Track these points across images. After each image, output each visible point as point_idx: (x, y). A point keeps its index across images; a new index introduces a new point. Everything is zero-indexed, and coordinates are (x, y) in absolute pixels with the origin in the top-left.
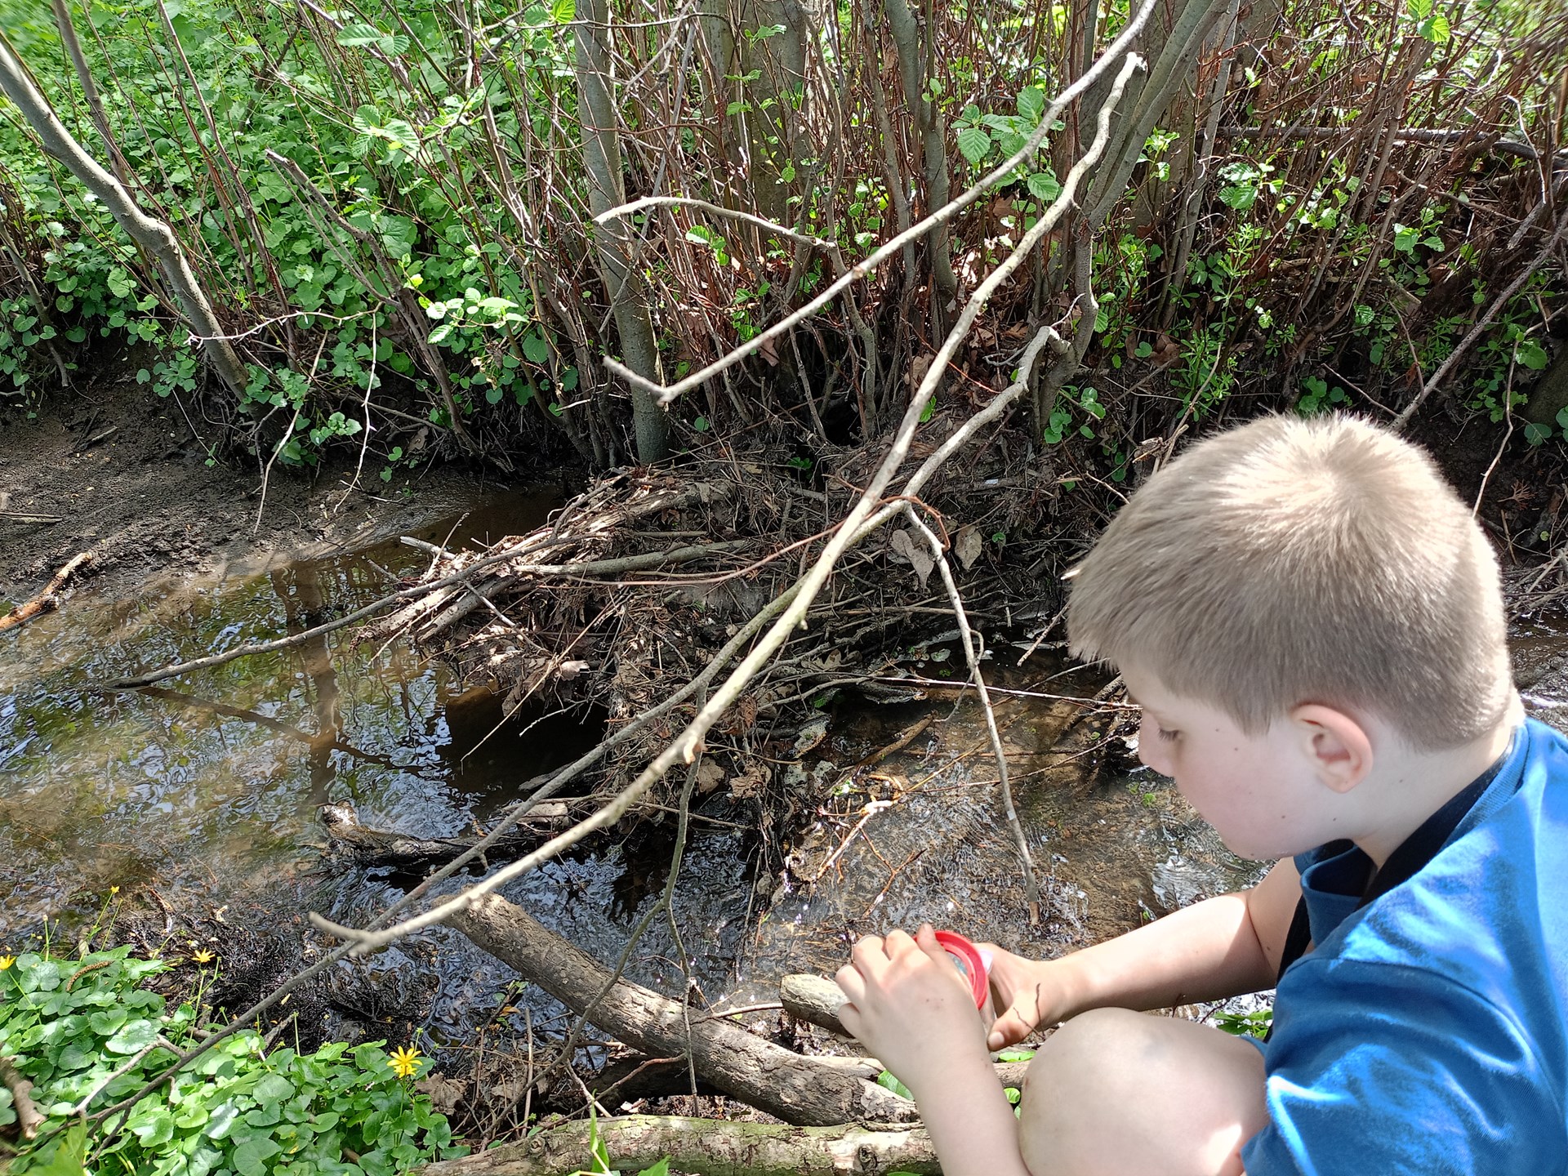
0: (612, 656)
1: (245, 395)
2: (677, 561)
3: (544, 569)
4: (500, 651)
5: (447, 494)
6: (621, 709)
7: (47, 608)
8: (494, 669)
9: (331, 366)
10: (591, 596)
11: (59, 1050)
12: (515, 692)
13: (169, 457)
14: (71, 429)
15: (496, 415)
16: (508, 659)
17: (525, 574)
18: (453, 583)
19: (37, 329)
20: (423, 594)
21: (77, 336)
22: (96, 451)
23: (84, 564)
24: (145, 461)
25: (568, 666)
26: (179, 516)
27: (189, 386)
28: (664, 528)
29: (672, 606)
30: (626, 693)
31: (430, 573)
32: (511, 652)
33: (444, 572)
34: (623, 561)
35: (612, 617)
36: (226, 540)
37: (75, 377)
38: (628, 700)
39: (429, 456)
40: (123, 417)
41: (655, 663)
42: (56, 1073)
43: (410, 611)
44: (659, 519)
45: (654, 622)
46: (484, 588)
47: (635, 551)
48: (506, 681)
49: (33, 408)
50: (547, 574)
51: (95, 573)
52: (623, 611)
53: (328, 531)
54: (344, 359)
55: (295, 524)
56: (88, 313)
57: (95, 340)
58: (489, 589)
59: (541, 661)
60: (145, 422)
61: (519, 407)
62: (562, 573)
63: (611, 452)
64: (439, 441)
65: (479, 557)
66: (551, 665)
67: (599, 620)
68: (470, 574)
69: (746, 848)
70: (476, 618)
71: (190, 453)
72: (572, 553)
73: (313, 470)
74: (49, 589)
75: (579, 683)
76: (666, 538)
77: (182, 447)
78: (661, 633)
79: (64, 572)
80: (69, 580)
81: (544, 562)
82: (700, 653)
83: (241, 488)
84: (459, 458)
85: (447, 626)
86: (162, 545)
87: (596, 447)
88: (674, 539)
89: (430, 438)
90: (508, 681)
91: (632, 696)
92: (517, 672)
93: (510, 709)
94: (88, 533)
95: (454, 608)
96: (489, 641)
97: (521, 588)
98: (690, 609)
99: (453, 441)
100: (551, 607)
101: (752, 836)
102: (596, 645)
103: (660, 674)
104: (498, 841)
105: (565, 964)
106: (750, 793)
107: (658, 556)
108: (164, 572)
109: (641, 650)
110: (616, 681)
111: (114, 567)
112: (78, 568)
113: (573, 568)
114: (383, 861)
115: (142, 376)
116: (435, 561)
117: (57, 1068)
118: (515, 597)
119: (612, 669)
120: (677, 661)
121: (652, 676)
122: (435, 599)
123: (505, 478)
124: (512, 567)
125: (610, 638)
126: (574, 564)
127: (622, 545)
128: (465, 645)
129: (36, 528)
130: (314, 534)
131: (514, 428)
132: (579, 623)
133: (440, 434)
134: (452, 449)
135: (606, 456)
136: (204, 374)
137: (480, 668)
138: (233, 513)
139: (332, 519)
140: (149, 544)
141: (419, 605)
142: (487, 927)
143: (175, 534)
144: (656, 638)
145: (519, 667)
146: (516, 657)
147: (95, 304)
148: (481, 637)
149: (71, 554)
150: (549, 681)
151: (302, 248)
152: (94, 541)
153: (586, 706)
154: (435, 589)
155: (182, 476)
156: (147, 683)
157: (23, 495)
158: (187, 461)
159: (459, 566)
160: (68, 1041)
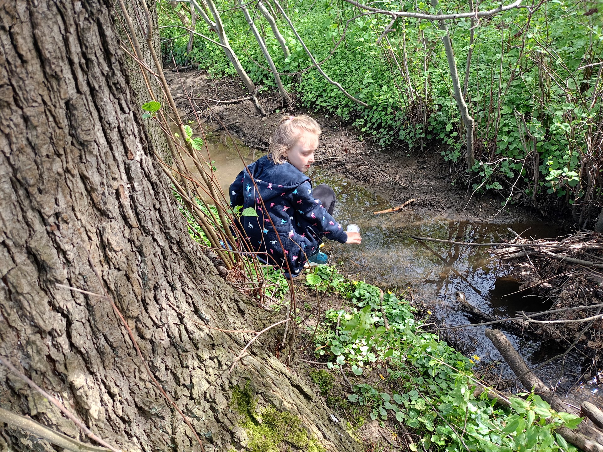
0: (562, 287)
1: (471, 168)
2: (597, 267)
3: (550, 253)
4: (525, 271)
5: (520, 216)
6: (559, 304)
7: (400, 210)
8: (522, 276)
9: (500, 167)
10: (562, 267)
11: (396, 316)
12: (525, 285)
13: (441, 178)
14: (418, 162)
15: (547, 197)
16: (527, 274)
17: (543, 252)
18: (519, 247)
19: (421, 134)
20: (508, 246)
21: (429, 137)
22: (422, 170)
23: (413, 202)
24: (434, 177)
25: (546, 284)
26: (439, 197)
27: (455, 160)
28: (596, 255)
29: (589, 281)
30: (562, 300)
31: (513, 241)
32: (529, 273)
33: (517, 242)
34: (578, 260)
35: (566, 276)
36: (450, 208)
37: (424, 148)
38: (562, 302)
39: (519, 202)
40: (432, 163)
41: (575, 295)
42: (394, 321)
43: (504, 250)
44: (597, 252)
45: (581, 283)
46: (528, 252)
47: (583, 258)
48: (523, 280)
49: (410, 153)
50: (550, 255)
51: (414, 205)
52: (571, 275)
53: (480, 215)
54: (505, 166)
55: (471, 209)
56: (435, 132)
57: (434, 139)
58: (530, 252)
59: (538, 279)
60: (438, 166)
61: (557, 197)
62: (555, 256)
63: (586, 222)
64: (525, 199)
65: (530, 242)
66: (540, 282)
67: (562, 275)
68: (526, 246)
69: (585, 363)
70: (522, 259)
71: (447, 179)
72: (561, 251)
73: (481, 195)
74: (403, 206)
75: (547, 290)
76: (596, 258)
77: (446, 176)
78: (582, 287)
79: (407, 202)
80: (407, 205)
81: (550, 251)
82: (593, 299)
83: (459, 194)
84: (529, 206)
85: (512, 258)
86: (433, 203)
87: (580, 219)
88: (599, 260)
89: (521, 197)
90: (524, 281)
91: (564, 302)
92: (529, 279)
93: (521, 289)
94: (416, 193)
95: (517, 254)
96: (523, 267)
97: (539, 256)
98: (595, 284)
99: (530, 201)
100: (546, 265)
101: (589, 361)
102: (557, 282)
103: (576, 299)
104: (504, 322)
105: (518, 362)
106: (594, 347)
107: (591, 263)
108: (431, 211)
109: (573, 290)
110: (560, 295)
111: (420, 205)
112: (411, 202)
113: (560, 256)
114: (470, 313)
115: (443, 153)
116: (516, 238)
117: (394, 320)
118: (536, 257)
119: (560, 291)
120: (584, 298)
121: (573, 299)
122: (512, 249)
123: (542, 217)
124: (540, 249)
125: (563, 282)
126: (560, 255)
127: (579, 255)
128: (516, 265)
129: (404, 188)
130: (475, 214)
131: (552, 202)
132: (554, 273)
133: (526, 197)
134: (528, 203)
135: (583, 223)
136: (461, 158)
137: (517, 273)
138: (454, 200)
139: (482, 212)
140: (430, 202)
141: (507, 249)
142: (499, 342)
143: (437, 201)
144: (579, 288)
145: (529, 278)
146: (530, 275)
147: (438, 130)
148: (521, 265)
149: (410, 198)
150: (538, 286)
151: (506, 129)
152: (416, 196)
153: (546, 298)
154: (513, 246)
155: (443, 185)
156: (420, 239)
157: (402, 177)
158: (445, 181)
159: (523, 242)
160: (398, 315)
